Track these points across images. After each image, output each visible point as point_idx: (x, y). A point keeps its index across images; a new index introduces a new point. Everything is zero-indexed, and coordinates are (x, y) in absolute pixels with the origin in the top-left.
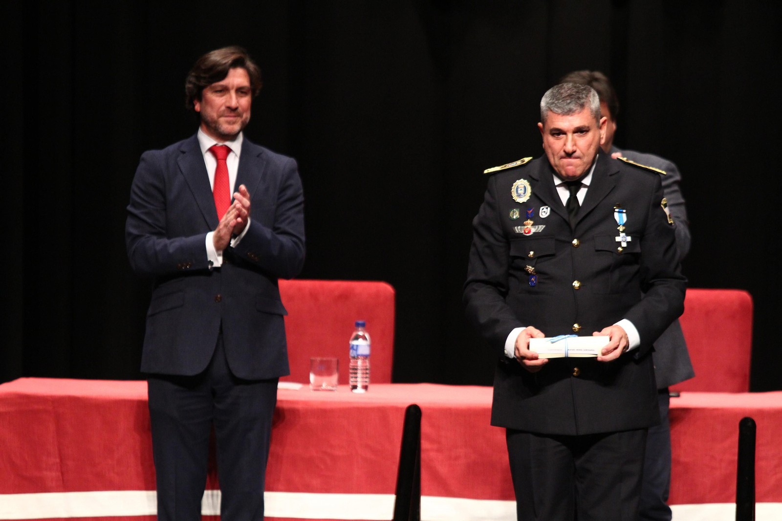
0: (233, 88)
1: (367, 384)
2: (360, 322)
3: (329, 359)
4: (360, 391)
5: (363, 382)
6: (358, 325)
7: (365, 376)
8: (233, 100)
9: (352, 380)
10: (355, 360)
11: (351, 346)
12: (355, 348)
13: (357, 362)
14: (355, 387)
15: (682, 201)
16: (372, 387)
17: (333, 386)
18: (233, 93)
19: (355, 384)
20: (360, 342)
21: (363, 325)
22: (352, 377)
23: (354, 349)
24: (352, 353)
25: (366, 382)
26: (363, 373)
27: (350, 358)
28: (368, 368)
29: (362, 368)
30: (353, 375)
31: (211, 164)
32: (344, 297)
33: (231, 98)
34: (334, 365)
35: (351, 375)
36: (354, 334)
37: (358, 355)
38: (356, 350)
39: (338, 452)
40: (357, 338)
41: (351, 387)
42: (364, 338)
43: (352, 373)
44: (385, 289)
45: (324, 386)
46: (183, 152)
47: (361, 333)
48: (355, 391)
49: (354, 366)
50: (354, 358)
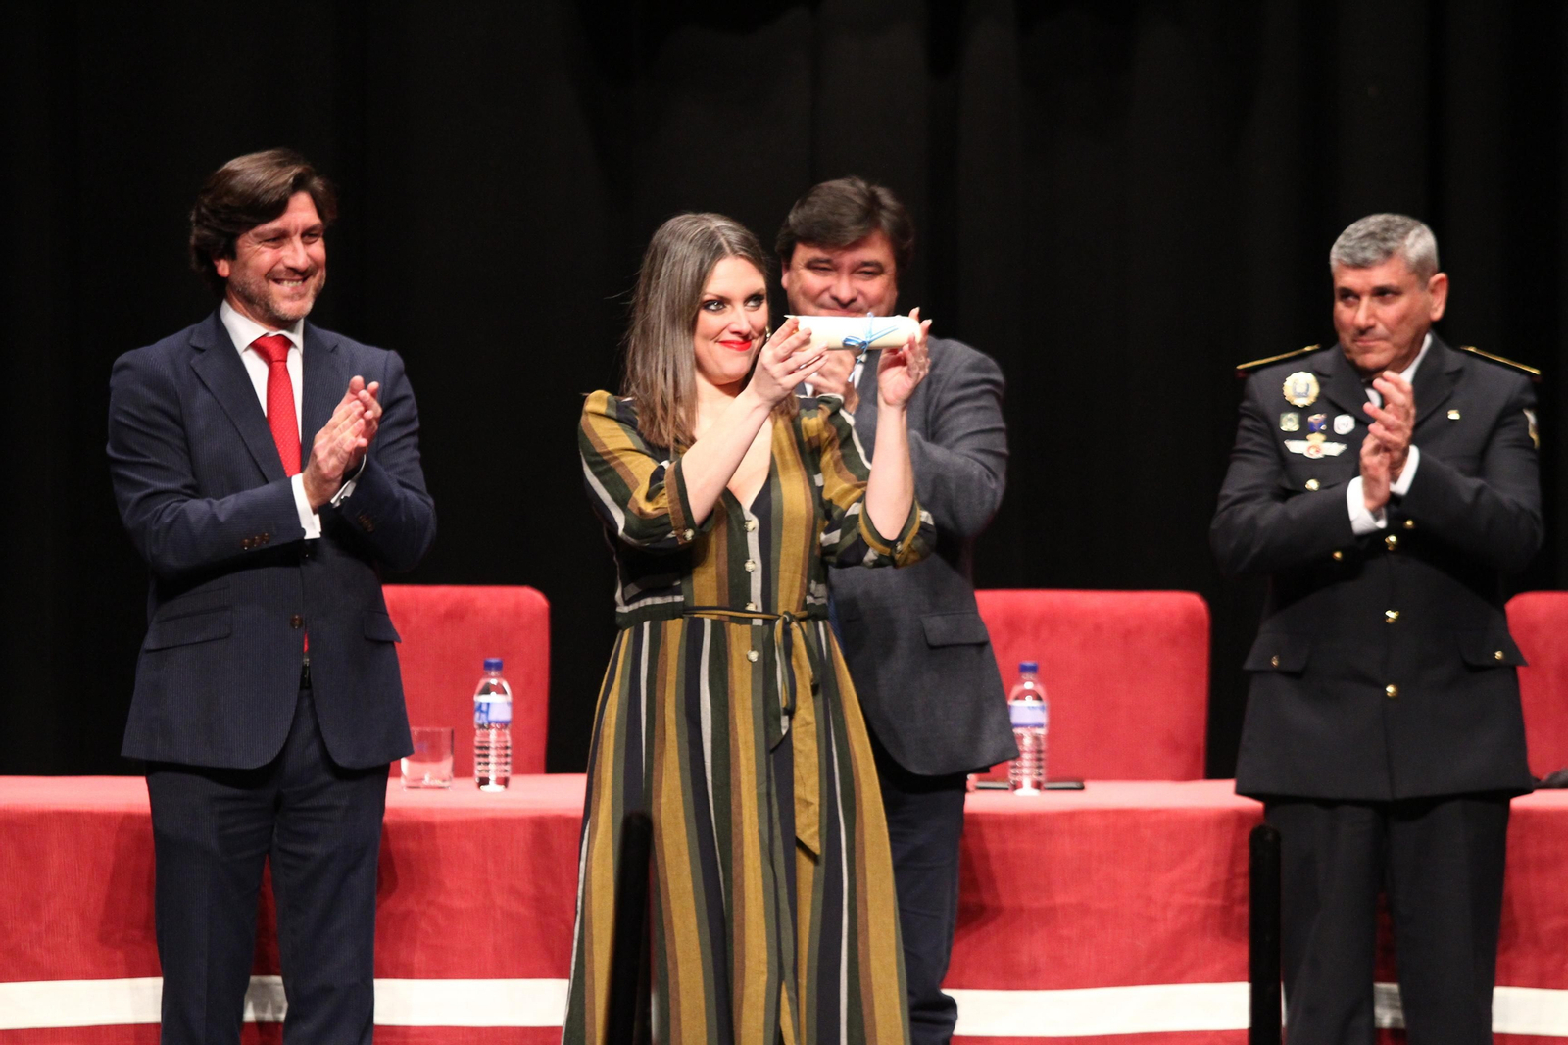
0: (296, 232)
2: (493, 660)
3: (436, 729)
8: (298, 254)
11: (477, 705)
13: (488, 735)
16: (516, 781)
18: (297, 241)
21: (498, 667)
23: (482, 711)
24: (479, 718)
26: (499, 756)
27: (476, 727)
28: (509, 744)
31: (257, 371)
32: (455, 615)
33: (295, 250)
34: (446, 742)
37: (490, 723)
39: (458, 903)
42: (501, 691)
44: (531, 600)
46: (200, 350)
47: (494, 682)
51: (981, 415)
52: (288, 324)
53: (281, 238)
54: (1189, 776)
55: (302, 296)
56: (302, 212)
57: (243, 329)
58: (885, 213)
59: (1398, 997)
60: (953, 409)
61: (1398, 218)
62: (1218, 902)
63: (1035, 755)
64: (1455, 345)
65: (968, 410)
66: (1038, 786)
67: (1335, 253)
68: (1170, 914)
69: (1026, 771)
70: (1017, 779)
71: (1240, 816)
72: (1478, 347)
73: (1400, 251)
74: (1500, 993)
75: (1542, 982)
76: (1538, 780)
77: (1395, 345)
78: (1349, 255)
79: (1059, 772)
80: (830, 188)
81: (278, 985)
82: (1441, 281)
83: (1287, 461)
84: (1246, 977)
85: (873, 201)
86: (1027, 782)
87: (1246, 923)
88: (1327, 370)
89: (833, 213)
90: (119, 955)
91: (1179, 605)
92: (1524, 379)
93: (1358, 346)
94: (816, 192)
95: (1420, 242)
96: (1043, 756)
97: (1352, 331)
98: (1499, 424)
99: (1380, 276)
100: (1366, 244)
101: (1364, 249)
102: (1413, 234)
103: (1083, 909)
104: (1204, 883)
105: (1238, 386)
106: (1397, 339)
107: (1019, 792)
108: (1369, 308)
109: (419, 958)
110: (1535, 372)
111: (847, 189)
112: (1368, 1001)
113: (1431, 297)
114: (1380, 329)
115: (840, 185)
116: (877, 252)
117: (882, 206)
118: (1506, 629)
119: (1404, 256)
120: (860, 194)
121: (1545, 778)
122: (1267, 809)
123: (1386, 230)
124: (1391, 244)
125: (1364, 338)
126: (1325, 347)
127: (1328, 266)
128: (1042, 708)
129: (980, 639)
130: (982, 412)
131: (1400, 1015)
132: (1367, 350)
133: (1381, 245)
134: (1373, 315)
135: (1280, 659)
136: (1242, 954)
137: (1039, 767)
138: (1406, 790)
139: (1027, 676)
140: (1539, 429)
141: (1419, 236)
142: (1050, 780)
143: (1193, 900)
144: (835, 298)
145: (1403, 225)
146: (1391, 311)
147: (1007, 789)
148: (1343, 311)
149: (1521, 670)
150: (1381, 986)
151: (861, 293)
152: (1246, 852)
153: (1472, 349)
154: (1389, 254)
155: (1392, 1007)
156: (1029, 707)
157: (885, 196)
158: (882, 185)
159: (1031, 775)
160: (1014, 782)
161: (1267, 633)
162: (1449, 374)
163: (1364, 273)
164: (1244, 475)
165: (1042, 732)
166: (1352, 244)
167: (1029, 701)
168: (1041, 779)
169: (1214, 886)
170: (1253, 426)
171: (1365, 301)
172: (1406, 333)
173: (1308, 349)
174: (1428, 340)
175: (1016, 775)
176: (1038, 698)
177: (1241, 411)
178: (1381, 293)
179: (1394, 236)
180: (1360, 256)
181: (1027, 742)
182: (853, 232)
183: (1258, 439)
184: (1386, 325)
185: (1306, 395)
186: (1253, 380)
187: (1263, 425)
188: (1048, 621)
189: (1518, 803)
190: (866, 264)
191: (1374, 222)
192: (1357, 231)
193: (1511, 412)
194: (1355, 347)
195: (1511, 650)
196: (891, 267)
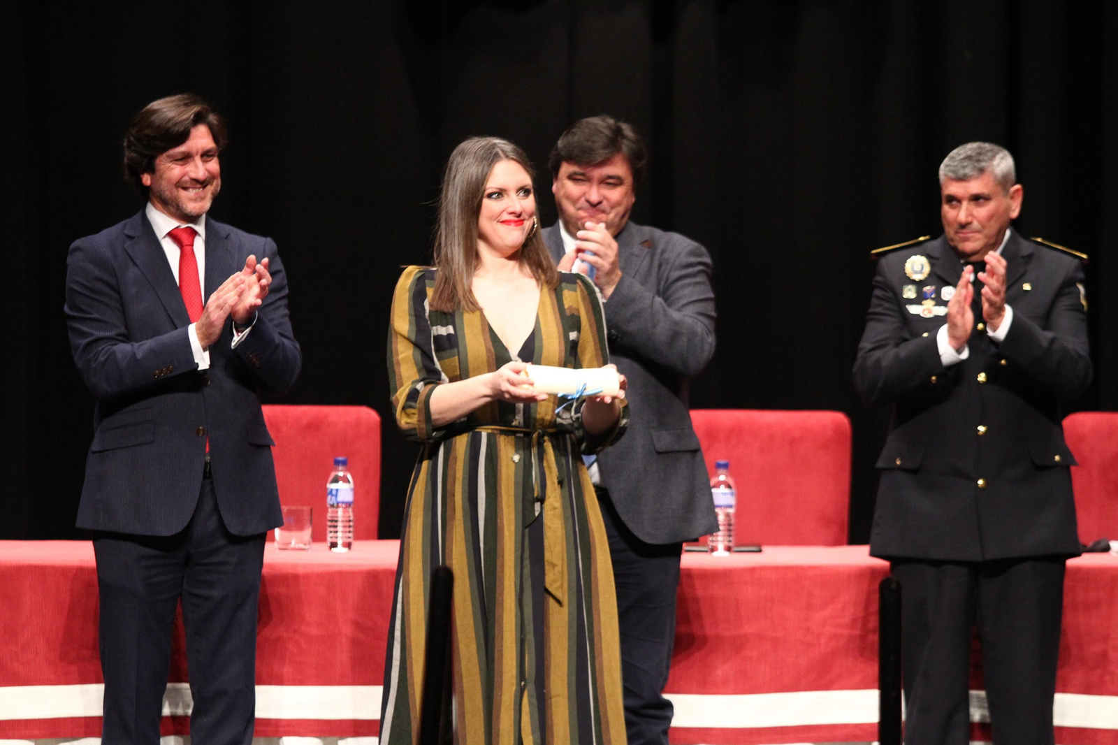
0: (197, 153)
1: (350, 540)
2: (340, 459)
3: (300, 508)
4: (340, 549)
5: (346, 537)
6: (337, 463)
7: (347, 529)
8: (199, 169)
9: (330, 535)
10: (335, 509)
11: (329, 491)
12: (334, 492)
13: (337, 512)
14: (334, 545)
15: (711, 295)
16: (357, 545)
17: (305, 544)
18: (198, 159)
19: (334, 540)
20: (341, 485)
21: (344, 463)
22: (331, 532)
23: (332, 495)
24: (330, 500)
25: (350, 537)
26: (345, 527)
27: (328, 506)
28: (351, 518)
29: (344, 519)
30: (332, 529)
31: (172, 252)
32: (314, 426)
33: (196, 166)
34: (306, 517)
35: (329, 529)
36: (333, 475)
38: (336, 496)
39: (313, 631)
40: (336, 480)
41: (329, 544)
42: (346, 480)
43: (330, 526)
44: (368, 416)
45: (293, 544)
46: (131, 238)
47: (341, 474)
48: (334, 550)
49: (332, 517)
50: (332, 506)
51: (698, 288)
52: (193, 219)
53: (186, 158)
54: (836, 543)
55: (202, 199)
56: (201, 138)
57: (162, 223)
58: (625, 142)
59: (986, 700)
60: (679, 284)
61: (987, 146)
62: (857, 632)
63: (726, 527)
64: (1027, 236)
65: (690, 284)
66: (728, 549)
67: (943, 170)
68: (823, 641)
69: (720, 538)
70: (714, 544)
71: (873, 571)
72: (1044, 238)
73: (989, 169)
74: (1059, 698)
75: (1088, 689)
76: (1085, 546)
77: (986, 236)
78: (953, 172)
79: (744, 540)
80: (587, 122)
81: (187, 689)
82: (1017, 190)
83: (908, 320)
84: (877, 684)
85: (618, 132)
86: (721, 546)
87: (876, 646)
88: (936, 254)
89: (587, 140)
90: (73, 668)
91: (831, 421)
92: (1076, 261)
93: (959, 237)
94: (578, 125)
95: (1003, 163)
96: (732, 528)
97: (956, 226)
98: (1059, 294)
99: (975, 187)
100: (965, 164)
101: (964, 167)
102: (998, 157)
103: (761, 637)
104: (847, 619)
105: (873, 265)
106: (986, 232)
107: (715, 554)
108: (967, 209)
109: (287, 670)
110: (1084, 256)
111: (601, 124)
112: (965, 703)
113: (1010, 202)
114: (976, 224)
115: (596, 121)
116: (618, 168)
117: (624, 137)
118: (1063, 440)
119: (992, 172)
120: (609, 127)
121: (1090, 544)
122: (892, 567)
123: (980, 154)
124: (983, 164)
125: (964, 231)
126: (934, 237)
127: (938, 180)
128: (732, 494)
129: (694, 447)
130: (698, 286)
131: (986, 713)
132: (966, 240)
133: (976, 164)
134: (971, 215)
135: (902, 459)
136: (873, 670)
137: (730, 536)
138: (993, 553)
139: (721, 471)
140: (1087, 297)
141: (1002, 158)
142: (738, 545)
143: (839, 631)
144: (588, 201)
145: (991, 150)
146: (982, 212)
147: (706, 551)
148: (948, 211)
149: (1073, 469)
150: (973, 693)
151: (605, 198)
152: (877, 596)
153: (1039, 240)
154: (982, 171)
155: (980, 707)
156: (722, 493)
157: (627, 129)
158: (626, 121)
159: (724, 541)
160: (712, 546)
161: (893, 442)
162: (1023, 257)
163: (964, 184)
164: (875, 331)
165: (731, 511)
166: (955, 164)
167: (723, 489)
168: (731, 544)
169: (854, 621)
170: (884, 295)
171: (965, 204)
172: (994, 227)
173: (922, 239)
174: (1008, 233)
175: (713, 541)
176: (729, 486)
177: (874, 284)
178: (976, 199)
179: (985, 158)
180: (961, 172)
181: (721, 518)
182: (601, 154)
183: (887, 305)
184: (980, 222)
185: (921, 272)
186: (883, 261)
187: (890, 295)
188: (735, 432)
189: (1071, 562)
190: (610, 177)
191: (970, 148)
192: (959, 155)
193: (1068, 285)
194: (957, 238)
195: (1066, 454)
196: (629, 180)
